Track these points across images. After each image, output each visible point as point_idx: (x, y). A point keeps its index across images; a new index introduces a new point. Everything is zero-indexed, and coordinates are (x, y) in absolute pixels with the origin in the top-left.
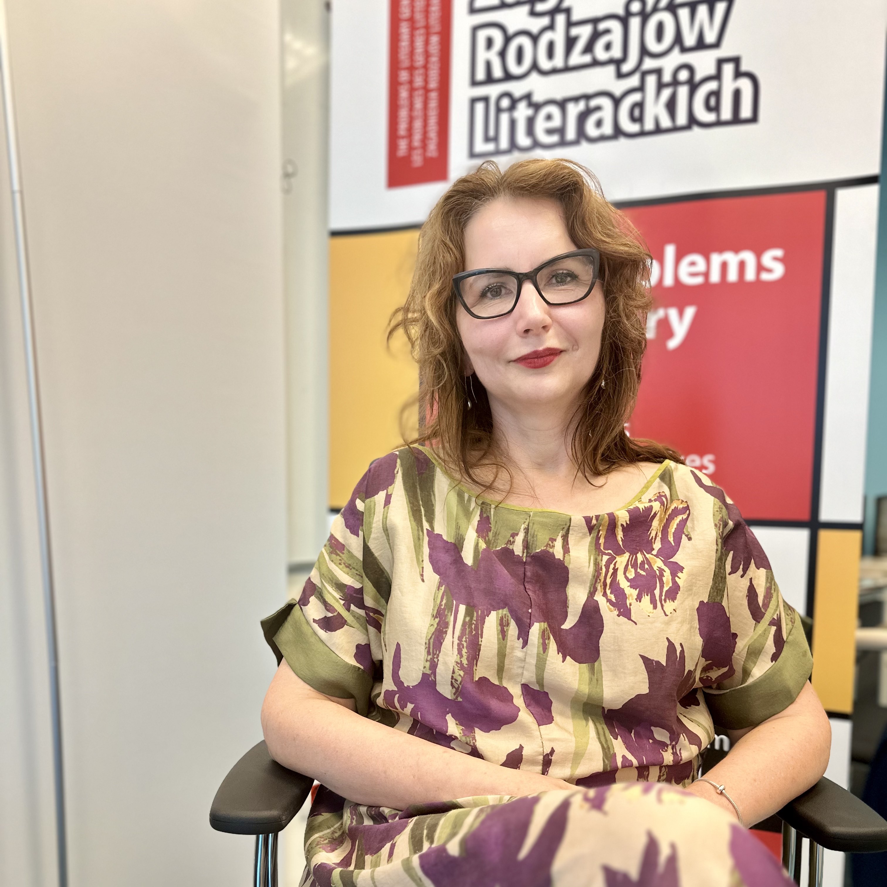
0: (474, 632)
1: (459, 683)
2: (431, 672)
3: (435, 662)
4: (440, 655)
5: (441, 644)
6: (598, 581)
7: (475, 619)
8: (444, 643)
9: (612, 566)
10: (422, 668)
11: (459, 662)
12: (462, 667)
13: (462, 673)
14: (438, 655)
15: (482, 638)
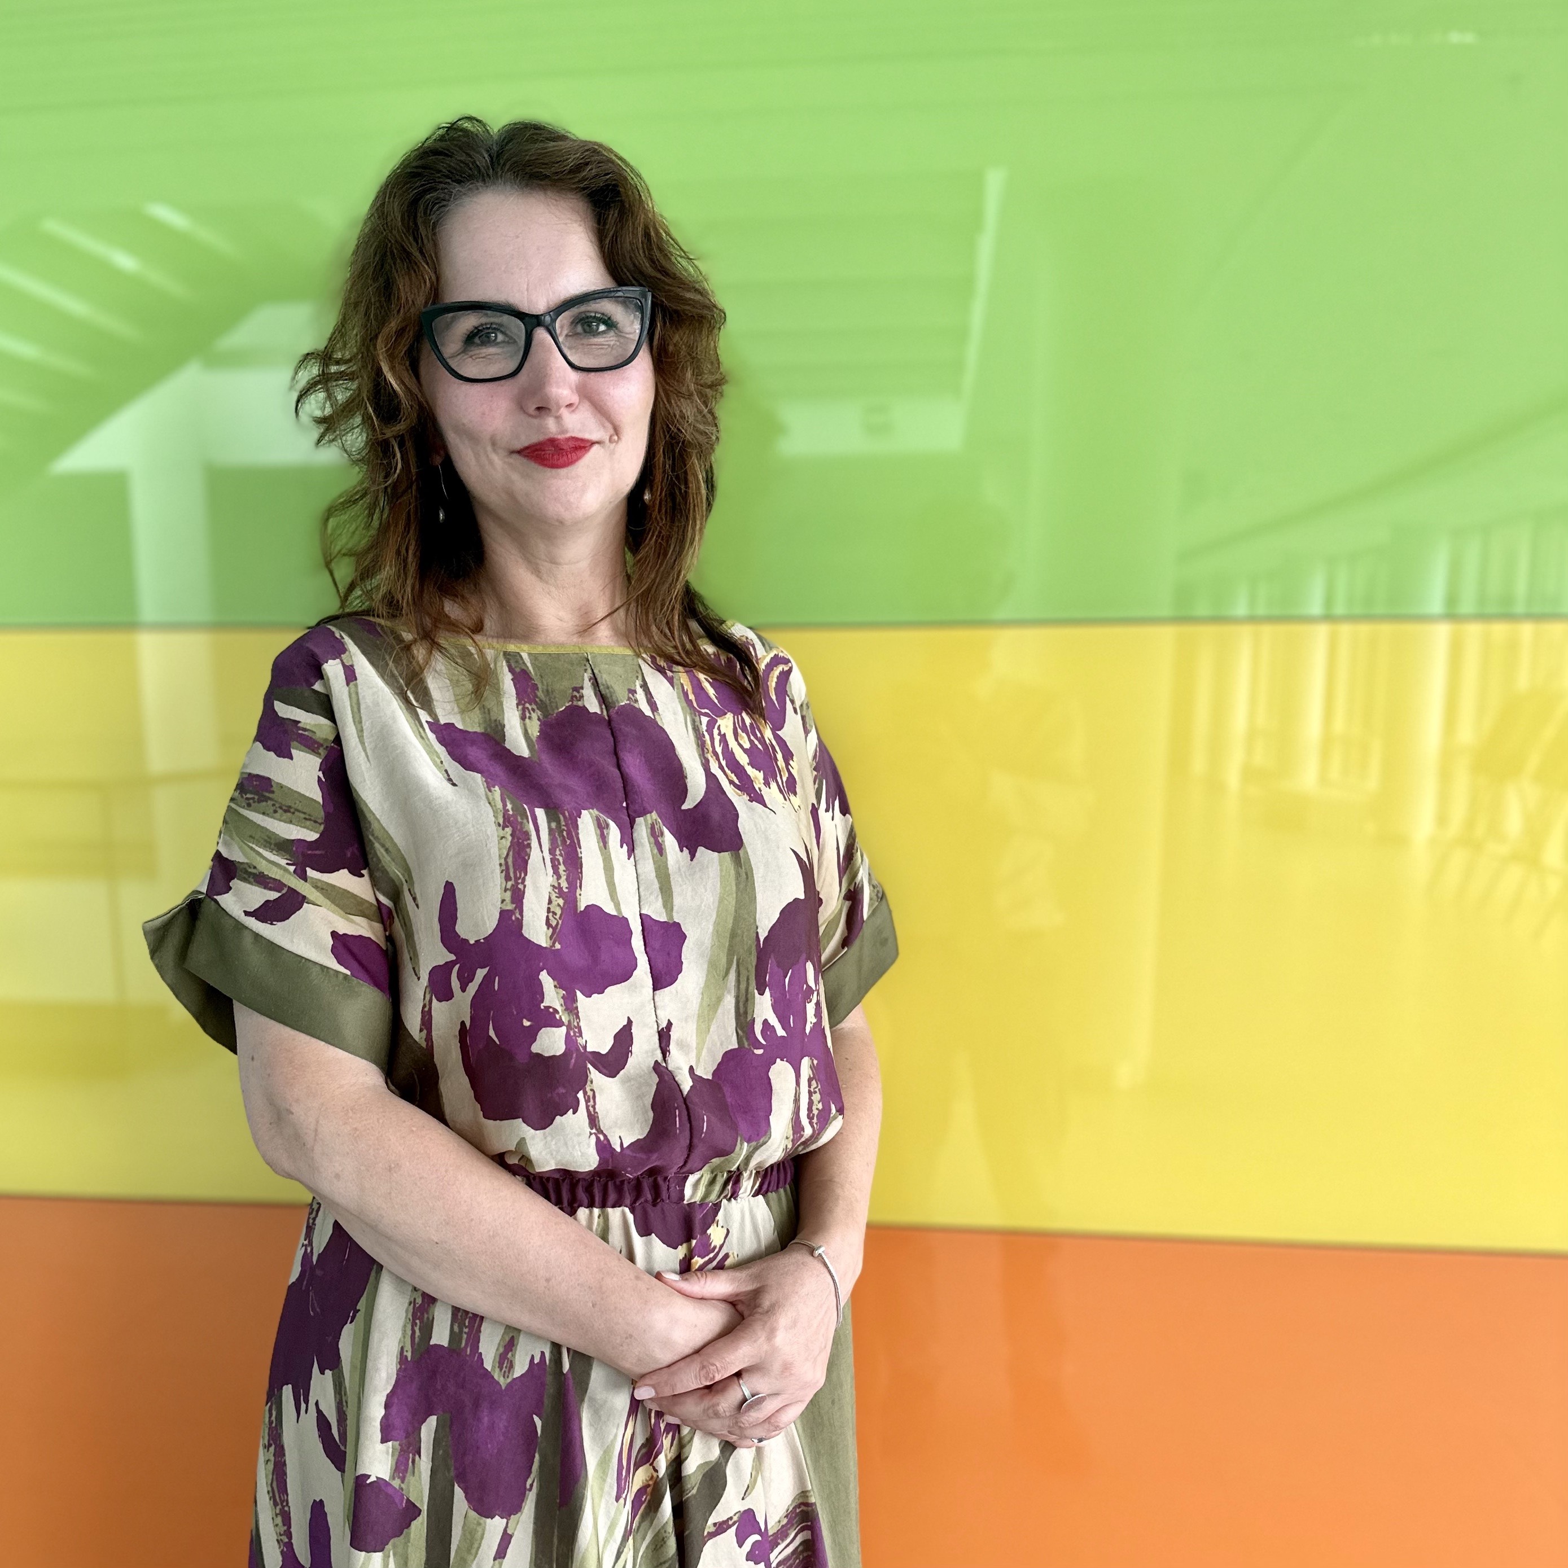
0: (568, 842)
1: (557, 917)
2: (514, 905)
3: (520, 889)
4: (527, 877)
5: (526, 862)
6: (706, 751)
7: (563, 823)
8: (530, 862)
9: (716, 732)
10: (499, 904)
11: (556, 885)
12: (561, 894)
13: (561, 901)
14: (524, 880)
15: (580, 848)
